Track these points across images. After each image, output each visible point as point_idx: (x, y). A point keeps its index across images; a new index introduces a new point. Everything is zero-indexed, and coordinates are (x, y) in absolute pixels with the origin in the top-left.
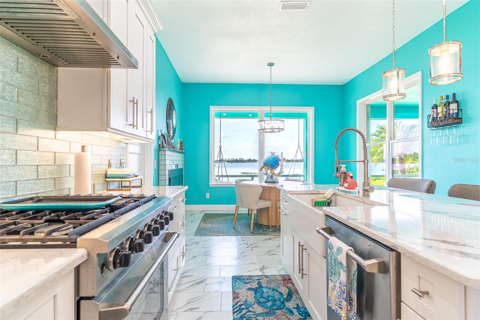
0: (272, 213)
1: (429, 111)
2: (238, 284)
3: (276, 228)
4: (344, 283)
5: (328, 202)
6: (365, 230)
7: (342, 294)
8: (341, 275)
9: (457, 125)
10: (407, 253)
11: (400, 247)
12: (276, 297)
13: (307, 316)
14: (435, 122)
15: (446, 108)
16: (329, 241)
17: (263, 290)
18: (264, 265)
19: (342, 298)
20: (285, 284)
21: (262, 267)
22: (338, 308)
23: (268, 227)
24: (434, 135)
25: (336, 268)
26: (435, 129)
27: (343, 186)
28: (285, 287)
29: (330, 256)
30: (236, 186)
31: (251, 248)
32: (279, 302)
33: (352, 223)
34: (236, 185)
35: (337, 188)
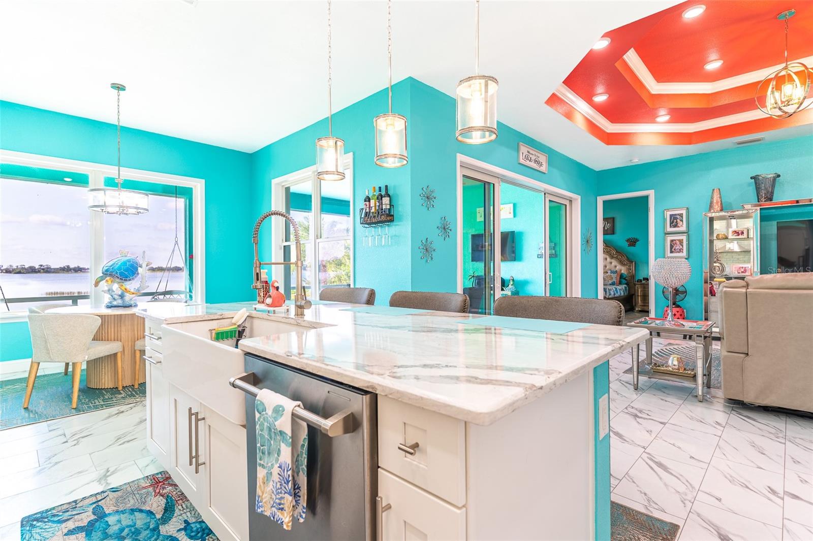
0: (123, 364)
1: (361, 204)
2: (41, 530)
3: (133, 389)
4: (289, 464)
5: (239, 331)
6: (321, 368)
7: (284, 484)
8: (282, 453)
9: (389, 224)
10: (391, 394)
11: (380, 385)
12: (139, 524)
13: (205, 536)
14: (368, 218)
15: (379, 202)
16: (257, 398)
17: (107, 522)
18: (108, 469)
19: (283, 492)
20: (157, 491)
21: (104, 473)
22: (276, 511)
23: (115, 391)
24: (367, 234)
25: (272, 442)
26: (368, 226)
27: (263, 302)
28: (158, 497)
29: (259, 425)
30: (30, 321)
31: (75, 440)
32: (148, 532)
33: (298, 361)
34: (29, 317)
35: (254, 306)
